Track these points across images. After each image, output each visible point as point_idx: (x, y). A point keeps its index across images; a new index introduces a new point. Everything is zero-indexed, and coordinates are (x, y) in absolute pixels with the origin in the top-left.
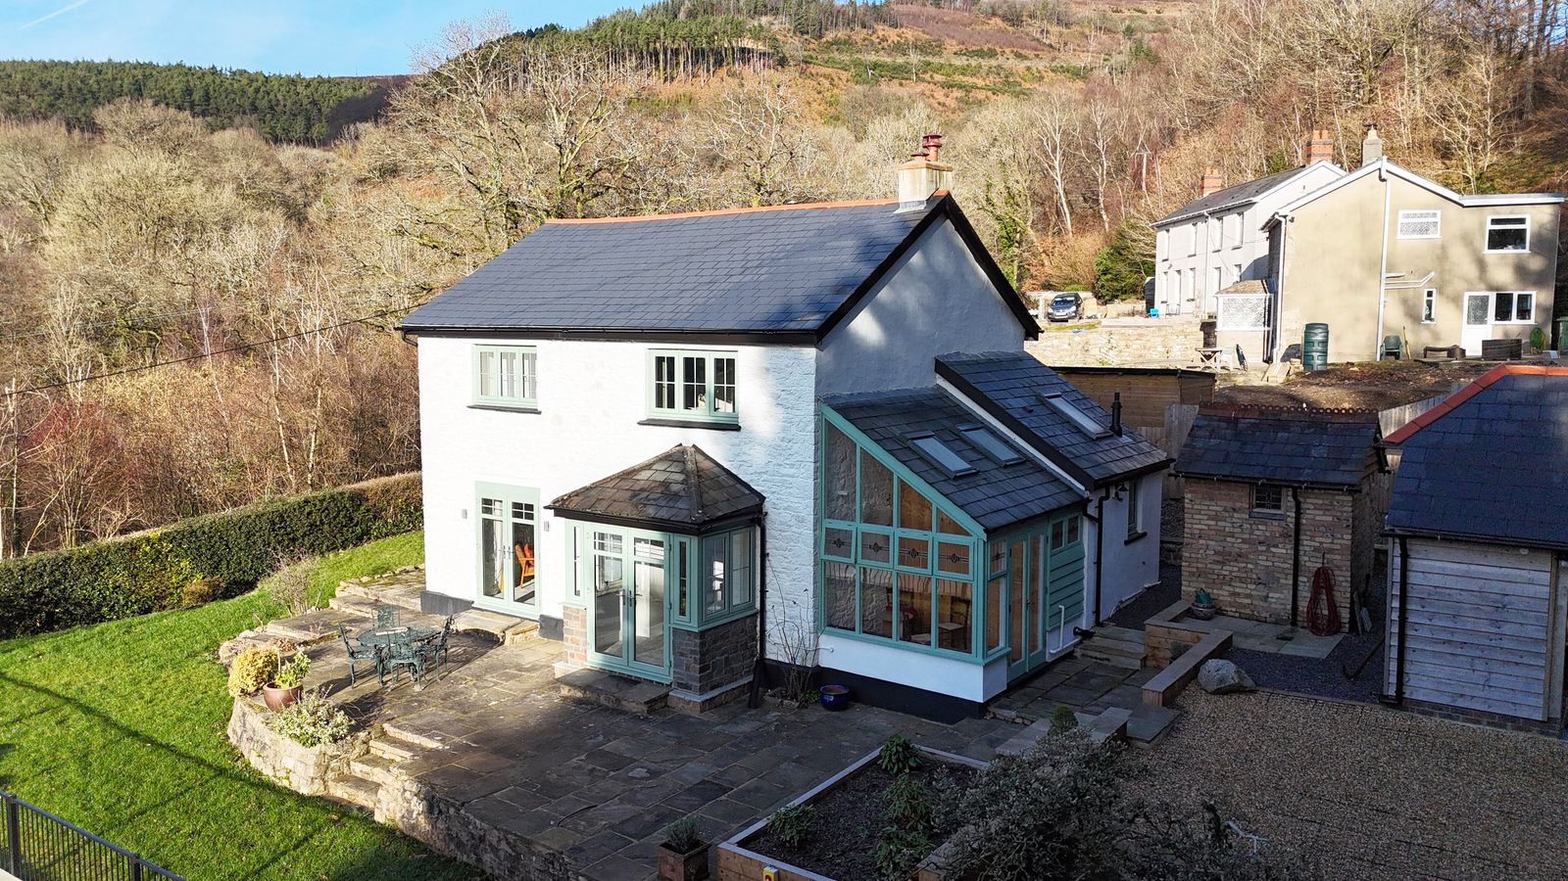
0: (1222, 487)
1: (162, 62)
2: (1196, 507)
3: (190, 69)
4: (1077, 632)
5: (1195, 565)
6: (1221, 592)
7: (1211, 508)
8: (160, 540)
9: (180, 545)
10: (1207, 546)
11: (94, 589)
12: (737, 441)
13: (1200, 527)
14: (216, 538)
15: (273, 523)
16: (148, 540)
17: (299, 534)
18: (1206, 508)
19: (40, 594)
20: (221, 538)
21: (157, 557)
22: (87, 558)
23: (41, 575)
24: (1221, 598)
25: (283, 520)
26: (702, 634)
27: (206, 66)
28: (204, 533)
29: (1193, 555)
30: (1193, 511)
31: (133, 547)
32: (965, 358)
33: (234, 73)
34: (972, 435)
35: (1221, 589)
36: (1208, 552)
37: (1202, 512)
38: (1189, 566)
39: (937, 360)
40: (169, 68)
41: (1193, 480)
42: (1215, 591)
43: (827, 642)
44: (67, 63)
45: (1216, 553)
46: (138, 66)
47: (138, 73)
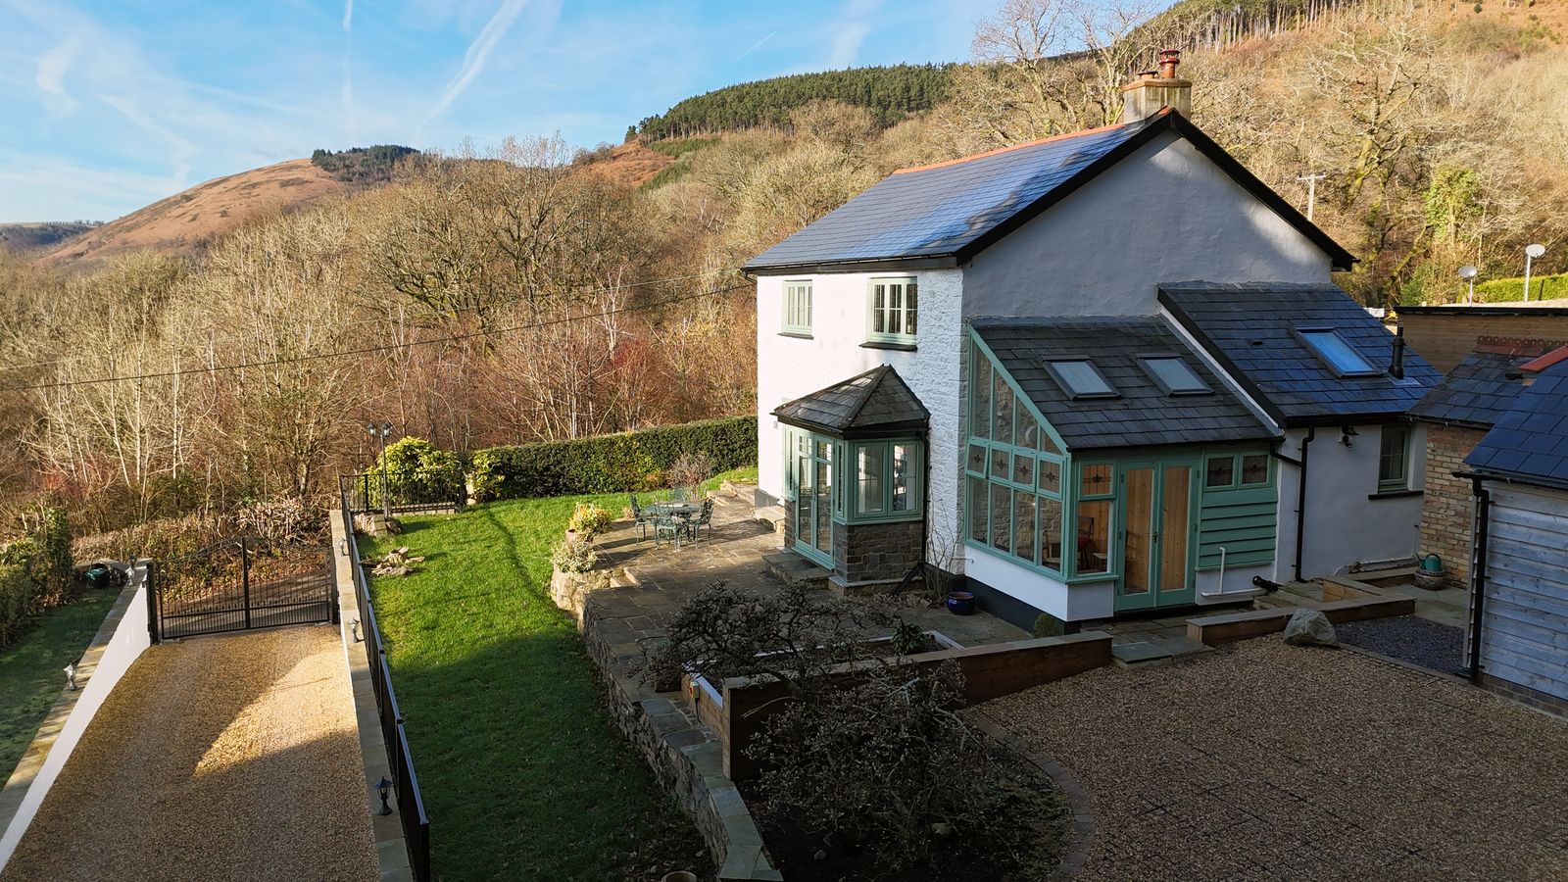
0: (1466, 436)
1: (888, 64)
2: (1438, 458)
3: (910, 68)
4: (1259, 582)
5: (1434, 526)
6: (1460, 561)
7: (1454, 460)
8: (631, 439)
9: (645, 445)
10: (1448, 504)
11: (582, 470)
12: (913, 361)
13: (1442, 482)
14: (673, 442)
15: (717, 435)
16: (623, 438)
17: (737, 446)
18: (1449, 460)
19: (547, 469)
20: (675, 442)
21: (628, 451)
22: (581, 447)
23: (548, 456)
24: (1460, 568)
25: (725, 433)
26: (851, 528)
27: (923, 64)
28: (664, 437)
29: (1432, 515)
30: (1434, 463)
31: (612, 443)
32: (1208, 287)
33: (946, 67)
34: (1157, 366)
35: (1461, 557)
36: (1449, 512)
37: (1445, 465)
38: (1428, 528)
39: (1160, 290)
40: (893, 70)
41: (1434, 426)
42: (1455, 559)
43: (970, 553)
44: (818, 75)
45: (1457, 514)
46: (871, 70)
47: (869, 77)
